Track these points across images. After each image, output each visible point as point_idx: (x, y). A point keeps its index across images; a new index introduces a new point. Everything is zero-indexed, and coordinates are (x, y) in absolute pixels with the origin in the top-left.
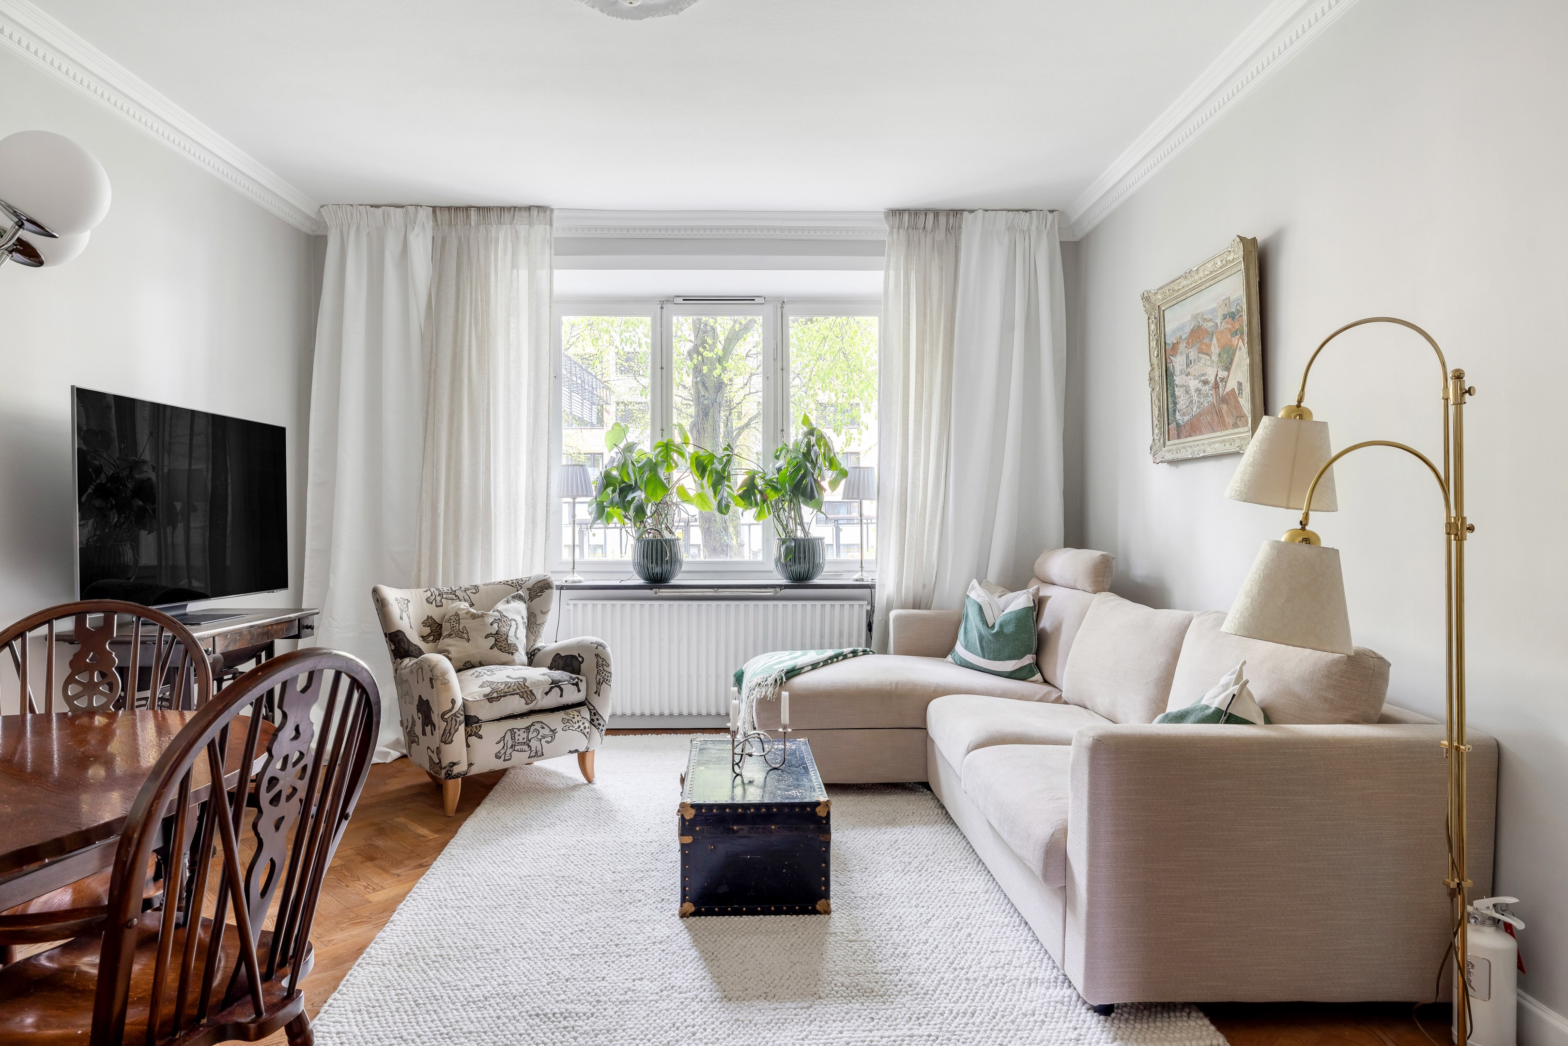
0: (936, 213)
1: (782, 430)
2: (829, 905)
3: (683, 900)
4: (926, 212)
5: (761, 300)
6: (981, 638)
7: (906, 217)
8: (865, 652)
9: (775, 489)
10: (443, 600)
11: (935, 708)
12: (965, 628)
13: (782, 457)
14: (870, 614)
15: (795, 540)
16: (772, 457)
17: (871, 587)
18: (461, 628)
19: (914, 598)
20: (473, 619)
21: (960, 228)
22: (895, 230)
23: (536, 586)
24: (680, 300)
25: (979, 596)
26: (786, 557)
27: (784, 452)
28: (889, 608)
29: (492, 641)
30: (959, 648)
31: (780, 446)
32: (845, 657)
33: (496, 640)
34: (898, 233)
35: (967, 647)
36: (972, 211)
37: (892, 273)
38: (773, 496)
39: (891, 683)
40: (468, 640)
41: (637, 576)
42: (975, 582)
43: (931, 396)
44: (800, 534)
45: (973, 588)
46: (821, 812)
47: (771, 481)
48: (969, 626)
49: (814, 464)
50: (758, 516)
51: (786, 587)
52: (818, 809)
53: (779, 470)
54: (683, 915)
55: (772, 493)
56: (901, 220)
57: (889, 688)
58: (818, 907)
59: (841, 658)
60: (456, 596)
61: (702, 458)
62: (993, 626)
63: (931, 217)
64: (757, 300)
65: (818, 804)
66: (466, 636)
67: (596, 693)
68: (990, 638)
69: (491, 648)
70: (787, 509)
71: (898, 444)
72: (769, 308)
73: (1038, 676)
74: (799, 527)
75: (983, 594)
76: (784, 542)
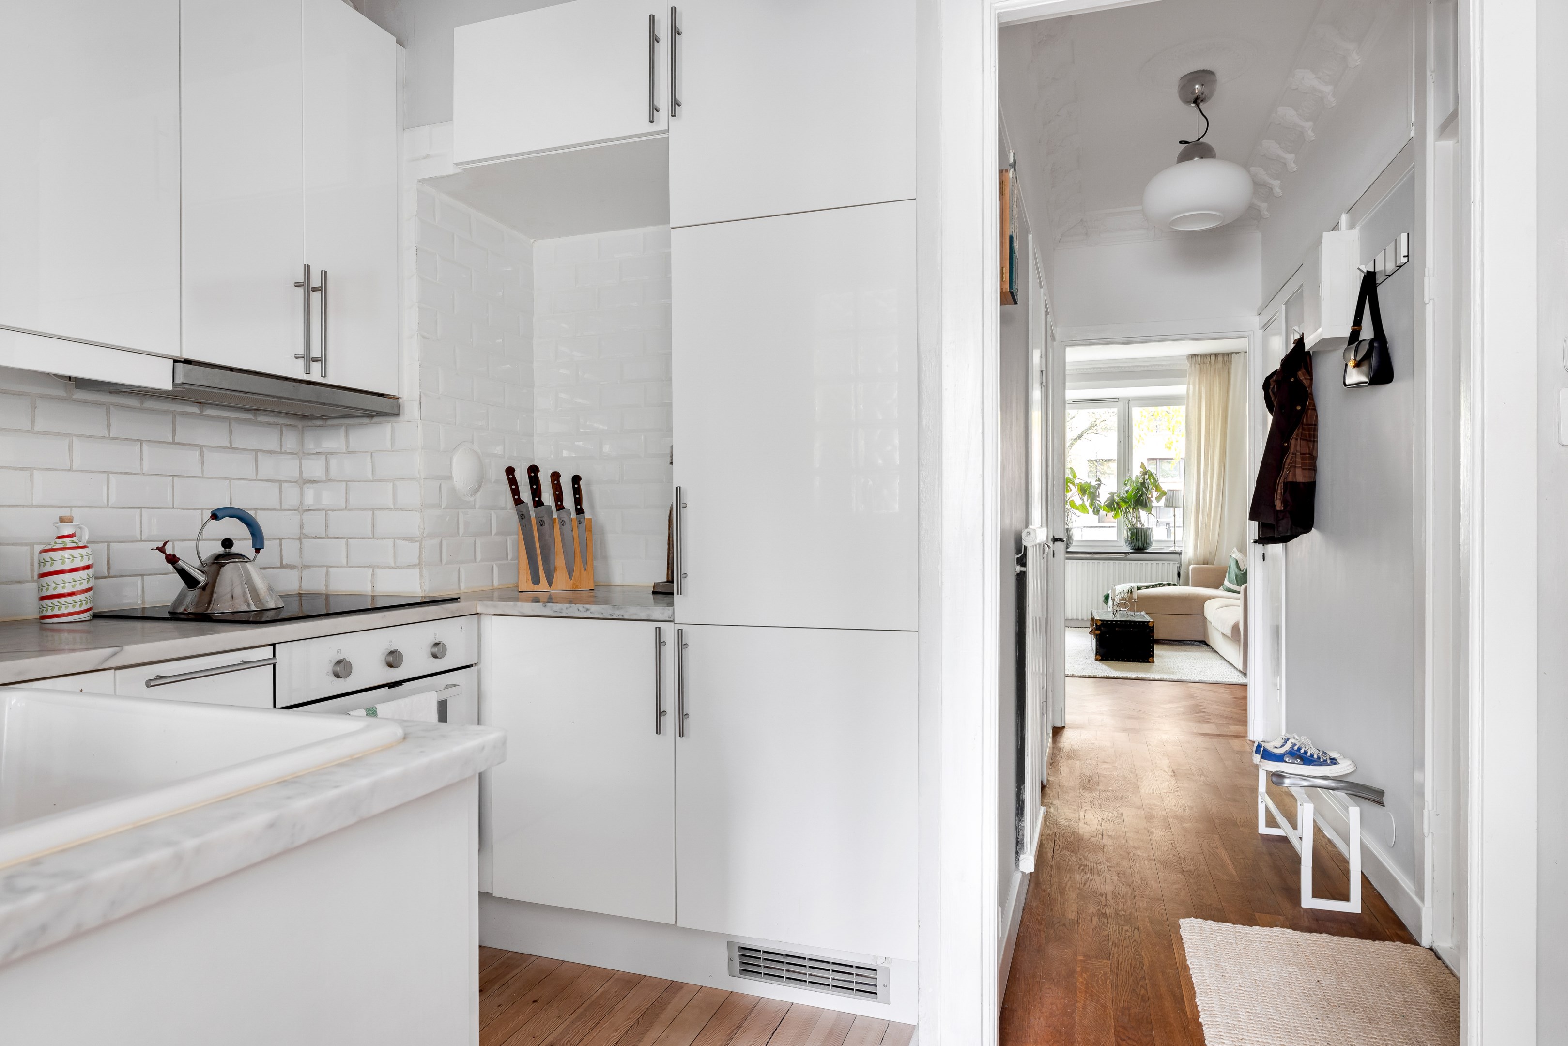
0: (1217, 355)
1: (1129, 470)
4: (1210, 355)
6: (1237, 575)
7: (1199, 358)
8: (1175, 585)
9: (1125, 502)
11: (1208, 609)
12: (1229, 572)
13: (1128, 484)
14: (1179, 566)
15: (1136, 528)
16: (1122, 484)
17: (1180, 553)
19: (1204, 560)
21: (1231, 362)
22: (1193, 365)
25: (1237, 556)
26: (1131, 538)
27: (1129, 482)
28: (1190, 564)
30: (1226, 582)
31: (1127, 479)
32: (1164, 585)
34: (1195, 366)
35: (1229, 581)
36: (1237, 353)
37: (1191, 387)
38: (1124, 506)
39: (1186, 594)
42: (1235, 549)
43: (1214, 452)
44: (1139, 525)
45: (1234, 552)
47: (1123, 497)
48: (1231, 571)
49: (1147, 489)
50: (1114, 517)
51: (1131, 553)
52: (1149, 623)
53: (1127, 492)
54: (1096, 660)
55: (1123, 504)
56: (1196, 361)
57: (1185, 596)
58: (1149, 661)
59: (1161, 585)
61: (1084, 486)
62: (1243, 570)
63: (1213, 358)
64: (1116, 400)
65: (1149, 621)
68: (1241, 575)
70: (1131, 512)
71: (1195, 477)
72: (1121, 404)
74: (1138, 522)
75: (1239, 555)
76: (1130, 530)
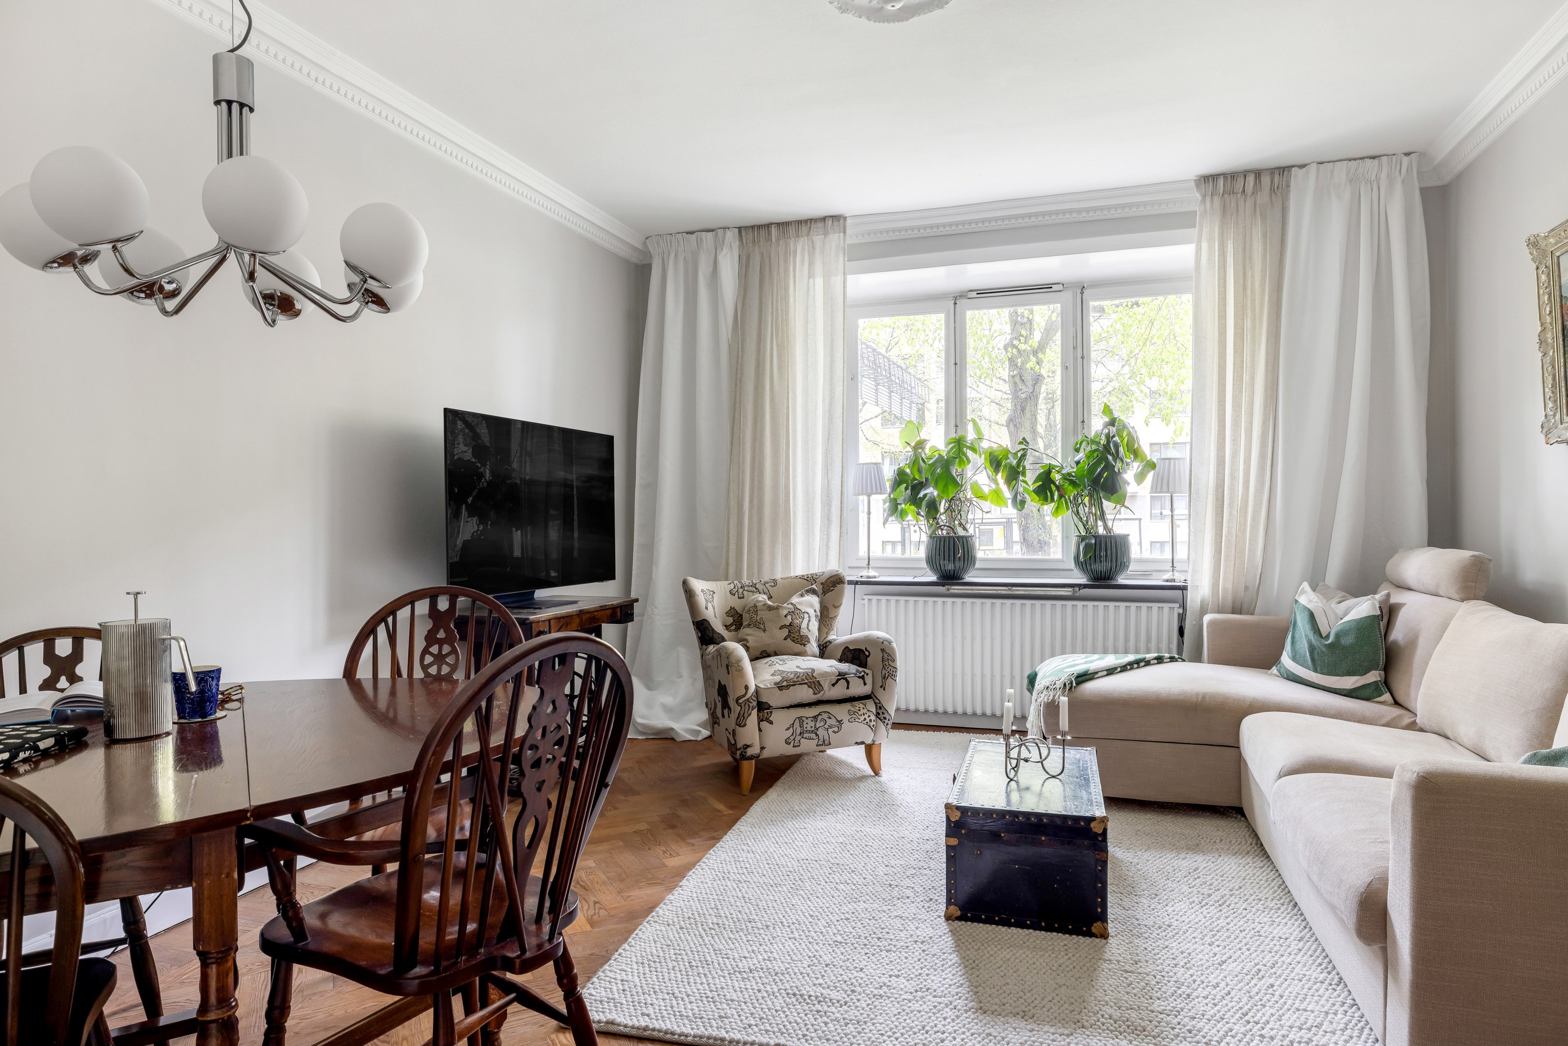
0: (1258, 173)
1: (1083, 422)
2: (1106, 929)
3: (949, 903)
4: (1245, 173)
5: (1060, 287)
6: (1312, 649)
7: (1221, 182)
8: (1172, 659)
9: (1073, 483)
10: (745, 593)
11: (1249, 725)
12: (1293, 638)
13: (1082, 450)
14: (1182, 618)
15: (1096, 537)
16: (1072, 450)
17: (1184, 588)
18: (758, 618)
19: (1234, 602)
20: (769, 611)
21: (1288, 186)
22: (1208, 199)
23: (828, 581)
24: (974, 294)
25: (1311, 601)
26: (1085, 555)
27: (1084, 444)
28: (1203, 611)
29: (785, 632)
30: (1286, 660)
31: (1080, 438)
32: (1148, 663)
33: (789, 631)
34: (1212, 200)
35: (1294, 658)
36: (1302, 166)
37: (1205, 245)
38: (1071, 492)
39: (1197, 694)
40: (764, 631)
41: (930, 572)
42: (1306, 585)
43: (1253, 377)
44: (1101, 531)
45: (1303, 592)
46: (1096, 828)
47: (1069, 474)
48: (1297, 635)
49: (1116, 456)
50: (1056, 512)
51: (1085, 586)
52: (1093, 825)
53: (1078, 463)
54: (948, 918)
55: (1071, 488)
56: (1215, 187)
57: (1195, 700)
58: (1094, 930)
59: (1142, 664)
60: (756, 589)
61: (996, 453)
62: (1328, 636)
63: (1251, 179)
64: (1055, 288)
65: (1093, 819)
66: (762, 626)
67: (881, 687)
68: (1324, 649)
69: (785, 639)
70: (1088, 505)
71: (1213, 432)
72: (1068, 295)
73: (1387, 697)
74: (1100, 523)
75: (1316, 599)
76: (1082, 538)
